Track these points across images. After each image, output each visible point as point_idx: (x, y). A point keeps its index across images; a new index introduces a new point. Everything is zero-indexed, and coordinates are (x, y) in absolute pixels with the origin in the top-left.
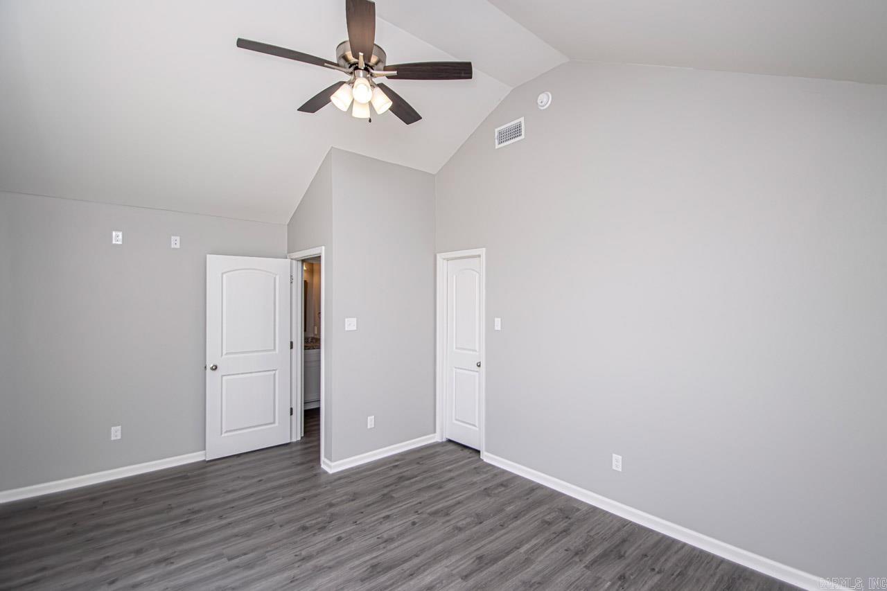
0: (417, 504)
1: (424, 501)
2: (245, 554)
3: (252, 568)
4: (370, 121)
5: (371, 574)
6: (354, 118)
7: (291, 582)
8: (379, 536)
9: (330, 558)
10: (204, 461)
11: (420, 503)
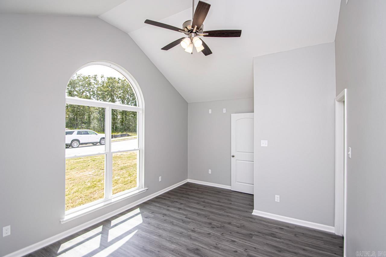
0: (254, 247)
1: (258, 249)
2: (189, 219)
3: (183, 223)
4: (192, 53)
5: (192, 250)
6: (186, 52)
7: (180, 233)
8: (217, 244)
9: (196, 236)
10: (231, 190)
11: (255, 248)
